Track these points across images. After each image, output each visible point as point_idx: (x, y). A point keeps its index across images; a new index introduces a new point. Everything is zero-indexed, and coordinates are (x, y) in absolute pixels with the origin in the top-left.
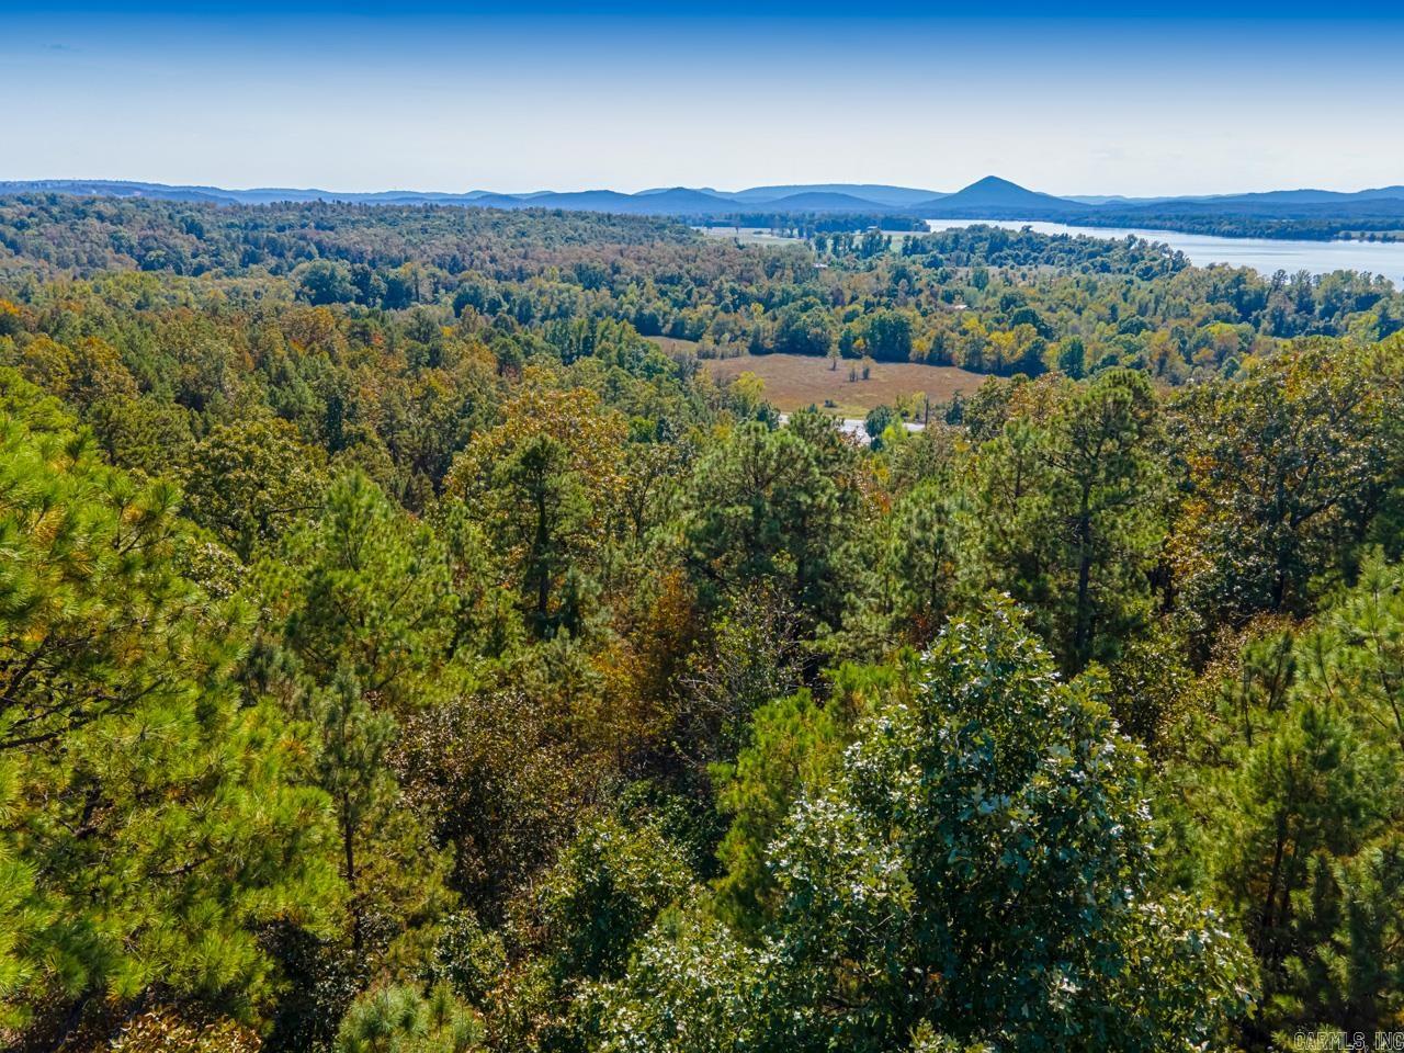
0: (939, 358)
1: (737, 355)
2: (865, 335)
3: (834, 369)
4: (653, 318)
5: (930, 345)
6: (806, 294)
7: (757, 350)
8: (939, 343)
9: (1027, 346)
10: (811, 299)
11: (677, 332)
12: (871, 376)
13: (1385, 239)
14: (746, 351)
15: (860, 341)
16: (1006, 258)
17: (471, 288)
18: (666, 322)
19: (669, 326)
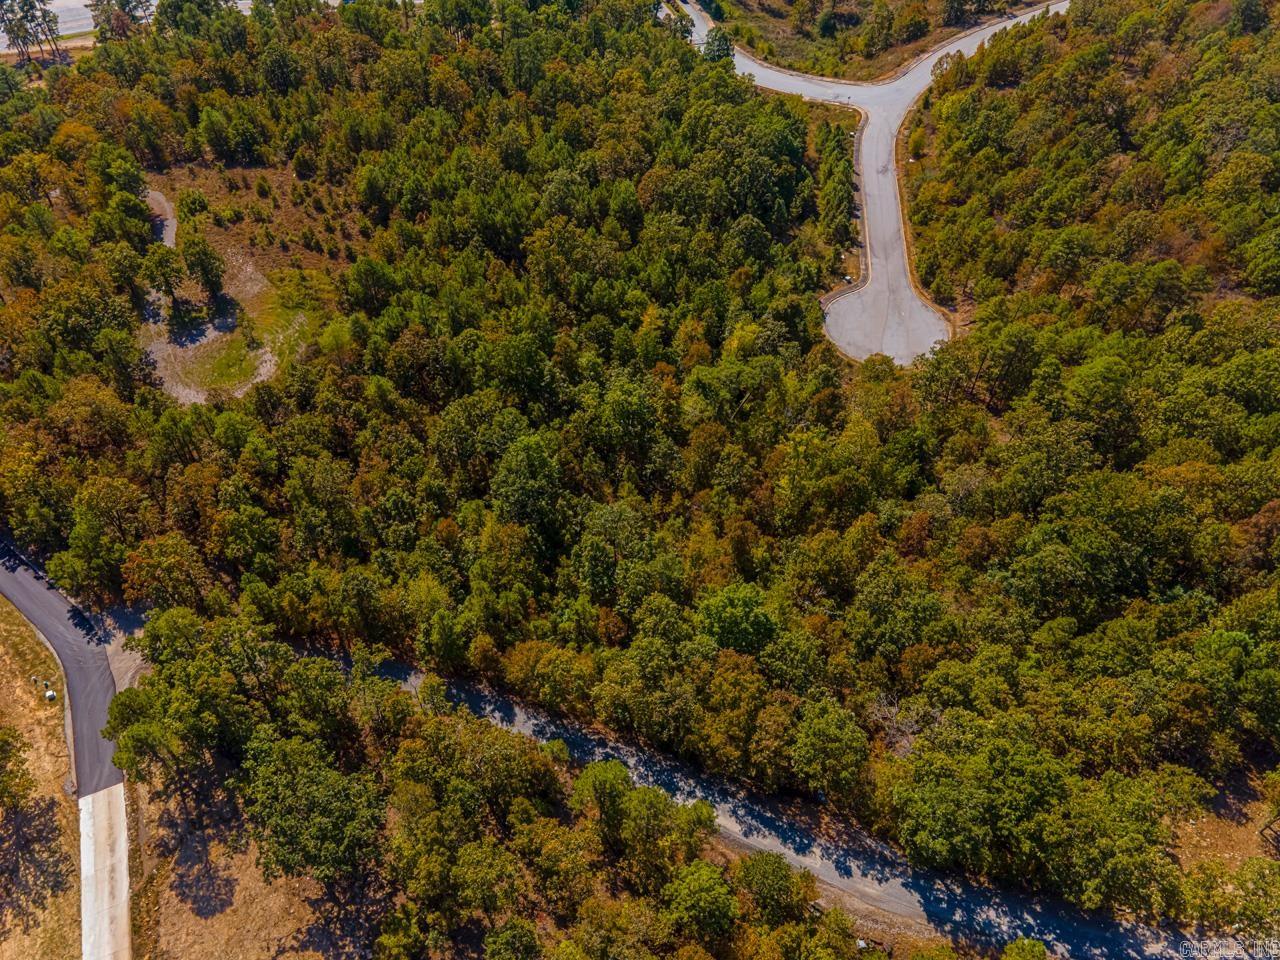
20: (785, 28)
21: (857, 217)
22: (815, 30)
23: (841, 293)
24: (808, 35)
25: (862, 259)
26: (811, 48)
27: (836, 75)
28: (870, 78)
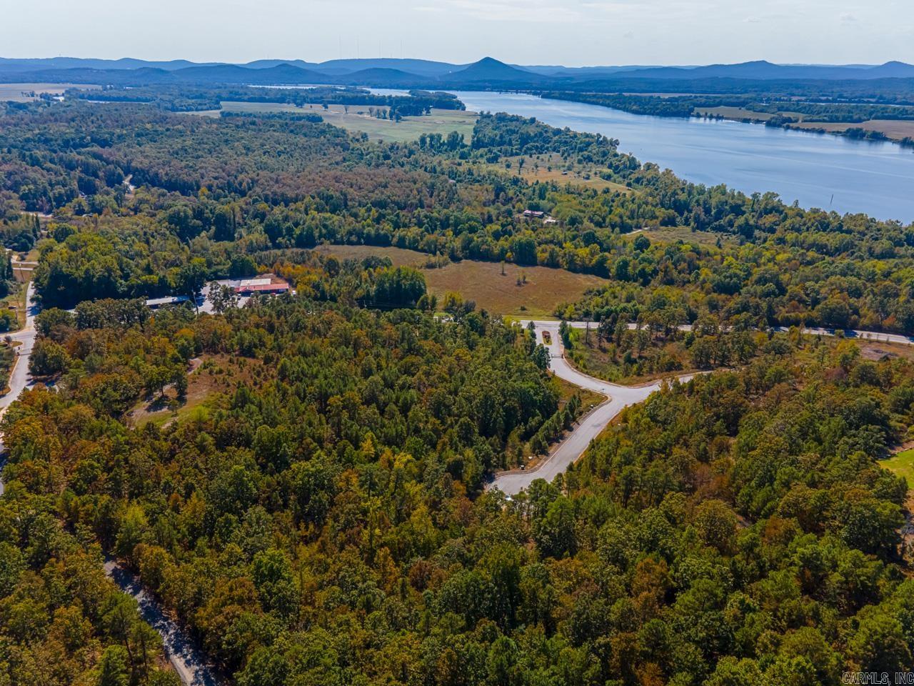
0: (553, 263)
1: (447, 264)
2: (511, 248)
3: (503, 274)
4: (386, 235)
5: (547, 255)
6: (469, 219)
7: (455, 259)
8: (551, 255)
9: (597, 257)
10: (472, 223)
11: (401, 244)
12: (526, 280)
13: (719, 118)
14: (449, 260)
15: (509, 254)
16: (531, 149)
17: (275, 221)
18: (393, 236)
19: (395, 240)
20: (607, 358)
21: (559, 442)
22: (621, 361)
23: (514, 473)
24: (616, 363)
25: (542, 461)
26: (614, 369)
27: (610, 380)
28: (629, 384)
